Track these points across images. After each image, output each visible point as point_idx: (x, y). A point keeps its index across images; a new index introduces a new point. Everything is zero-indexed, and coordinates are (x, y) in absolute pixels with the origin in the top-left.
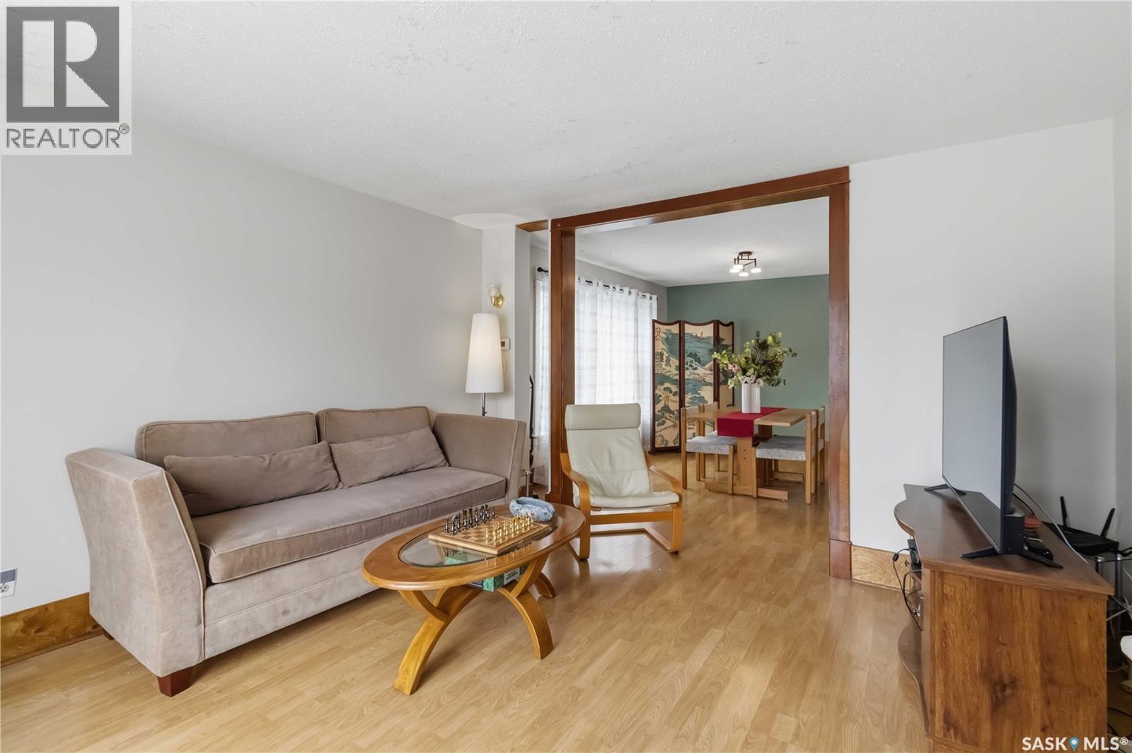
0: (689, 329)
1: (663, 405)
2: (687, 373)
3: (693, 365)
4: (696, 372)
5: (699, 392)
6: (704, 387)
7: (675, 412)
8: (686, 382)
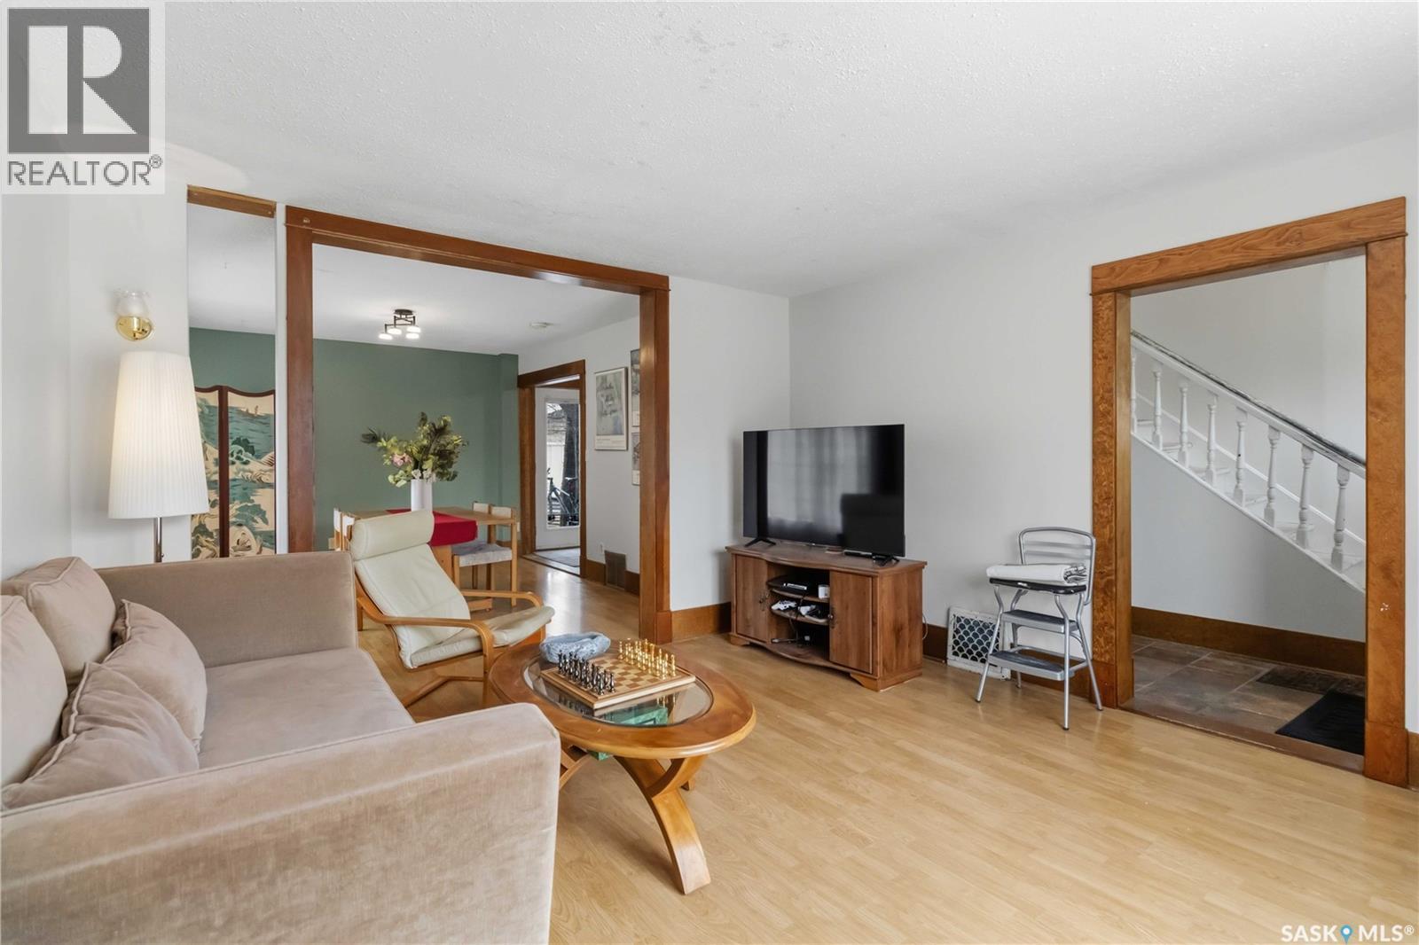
0: (234, 401)
1: (197, 525)
2: (232, 469)
3: (242, 457)
4: (247, 467)
5: (252, 498)
6: (260, 490)
7: (215, 534)
8: (231, 484)
